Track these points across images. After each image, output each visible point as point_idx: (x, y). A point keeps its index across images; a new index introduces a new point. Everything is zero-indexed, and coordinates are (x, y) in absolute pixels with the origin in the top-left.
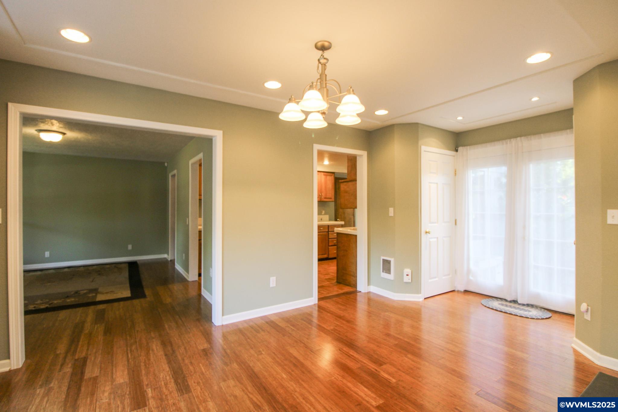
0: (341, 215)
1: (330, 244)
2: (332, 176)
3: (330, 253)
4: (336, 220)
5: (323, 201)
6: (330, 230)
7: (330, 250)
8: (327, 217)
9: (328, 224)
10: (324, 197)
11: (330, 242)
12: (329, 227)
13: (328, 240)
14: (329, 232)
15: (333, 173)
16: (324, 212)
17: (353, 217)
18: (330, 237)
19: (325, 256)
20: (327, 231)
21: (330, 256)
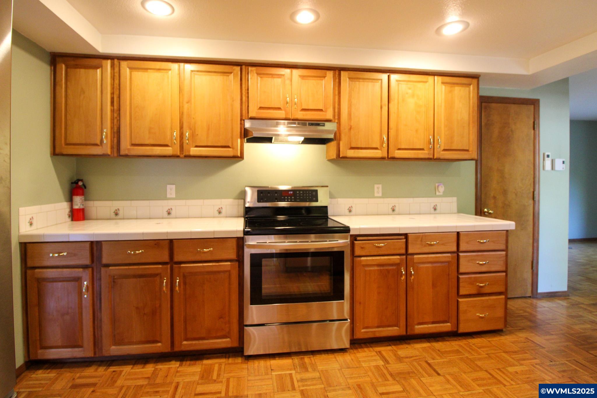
0: (494, 198)
1: (462, 292)
2: (471, 86)
3: (462, 317)
4: (479, 212)
5: (439, 159)
6: (463, 247)
7: (462, 307)
8: (452, 202)
9: (456, 227)
10: (442, 148)
11: (461, 284)
12: (461, 238)
13: (458, 279)
14: (461, 254)
15: (475, 77)
16: (442, 189)
17: (531, 202)
18: (462, 270)
19: (447, 327)
20: (454, 249)
21: (462, 329)
